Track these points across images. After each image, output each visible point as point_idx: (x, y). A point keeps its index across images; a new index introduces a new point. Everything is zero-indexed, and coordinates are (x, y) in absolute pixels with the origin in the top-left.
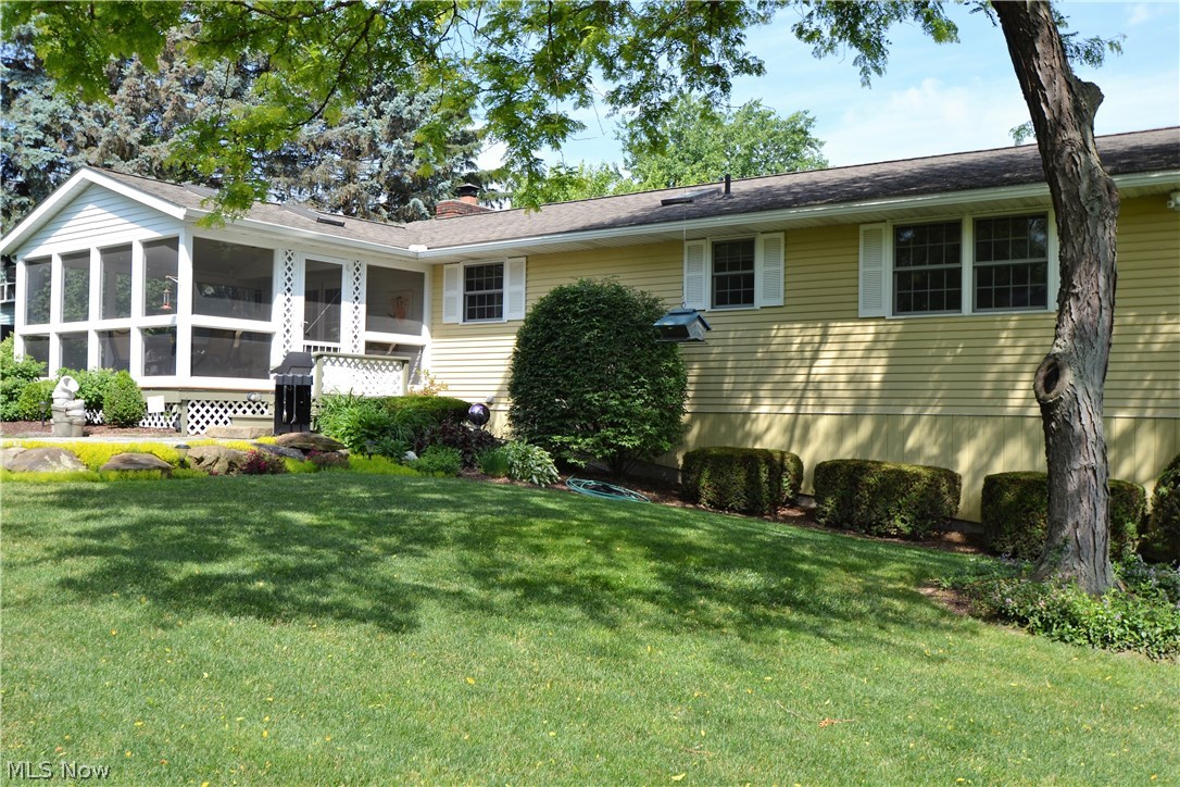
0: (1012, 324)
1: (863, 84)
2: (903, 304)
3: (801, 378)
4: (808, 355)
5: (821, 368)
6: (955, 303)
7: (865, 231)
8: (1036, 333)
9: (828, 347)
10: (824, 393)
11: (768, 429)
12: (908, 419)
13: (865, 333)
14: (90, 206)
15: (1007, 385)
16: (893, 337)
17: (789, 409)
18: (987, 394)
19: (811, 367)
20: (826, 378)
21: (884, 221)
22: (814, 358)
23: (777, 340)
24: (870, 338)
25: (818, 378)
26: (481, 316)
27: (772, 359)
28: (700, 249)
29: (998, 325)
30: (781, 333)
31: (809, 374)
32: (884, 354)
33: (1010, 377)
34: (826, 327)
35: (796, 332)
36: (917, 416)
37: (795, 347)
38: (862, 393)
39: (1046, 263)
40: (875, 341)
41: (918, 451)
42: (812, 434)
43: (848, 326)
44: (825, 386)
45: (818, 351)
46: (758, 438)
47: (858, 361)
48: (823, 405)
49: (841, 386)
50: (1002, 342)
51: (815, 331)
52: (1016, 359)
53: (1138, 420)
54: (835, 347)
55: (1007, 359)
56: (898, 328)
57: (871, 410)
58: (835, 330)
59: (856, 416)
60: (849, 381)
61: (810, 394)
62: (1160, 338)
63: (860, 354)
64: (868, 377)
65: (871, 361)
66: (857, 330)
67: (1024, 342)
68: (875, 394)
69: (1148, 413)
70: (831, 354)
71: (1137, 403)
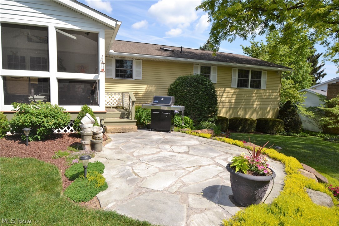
0: (255, 91)
2: (239, 85)
4: (221, 95)
5: (224, 98)
6: (248, 87)
8: (259, 93)
9: (225, 93)
10: (224, 103)
12: (239, 109)
15: (254, 102)
16: (237, 92)
18: (251, 104)
19: (222, 97)
20: (224, 100)
21: (236, 68)
22: (222, 96)
24: (233, 92)
25: (223, 100)
26: (122, 76)
29: (254, 91)
31: (221, 99)
32: (235, 95)
34: (225, 89)
35: (219, 89)
36: (240, 108)
38: (231, 103)
39: (261, 81)
40: (234, 93)
41: (240, 115)
43: (229, 89)
44: (224, 102)
45: (223, 94)
47: (231, 97)
48: (223, 106)
49: (227, 102)
50: (254, 94)
51: (223, 90)
52: (256, 97)
53: (270, 108)
54: (226, 93)
55: (254, 97)
56: (238, 90)
57: (232, 107)
58: (227, 90)
59: (230, 108)
60: (229, 101)
61: (221, 103)
62: (274, 95)
63: (231, 95)
64: (232, 100)
65: (233, 97)
66: (231, 90)
67: (257, 94)
68: (233, 103)
69: (272, 107)
70: (226, 95)
71: (270, 105)
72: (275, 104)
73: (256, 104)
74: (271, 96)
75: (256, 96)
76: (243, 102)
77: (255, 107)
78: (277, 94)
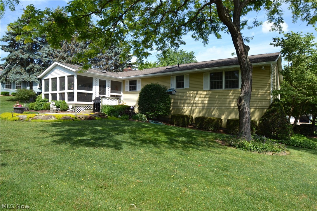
0: (232, 91)
1: (204, 46)
2: (212, 87)
3: (193, 101)
4: (194, 97)
5: (196, 99)
6: (222, 88)
7: (205, 74)
8: (236, 93)
9: (197, 96)
10: (197, 104)
11: (187, 111)
12: (212, 109)
13: (205, 93)
14: (57, 69)
15: (231, 102)
16: (210, 94)
17: (190, 107)
18: (227, 104)
19: (194, 99)
21: (208, 72)
22: (195, 98)
23: (188, 94)
24: (205, 94)
25: (196, 101)
26: (132, 90)
27: (187, 98)
28: (174, 77)
29: (229, 91)
30: (189, 93)
31: (194, 101)
32: (208, 97)
33: (232, 101)
34: (197, 92)
35: (192, 93)
36: (214, 109)
37: (191, 96)
38: (204, 104)
39: (238, 80)
40: (206, 94)
41: (214, 115)
42: (195, 112)
43: (201, 92)
44: (197, 103)
45: (196, 96)
46: (185, 113)
47: (203, 98)
48: (197, 106)
49: (200, 103)
50: (230, 94)
51: (195, 93)
52: (233, 98)
53: (256, 109)
54: (199, 95)
55: (231, 98)
56: (211, 92)
57: (205, 107)
58: (199, 93)
59: (203, 109)
60: (201, 102)
61: (194, 104)
62: (260, 94)
63: (204, 97)
64: (205, 101)
65: (206, 98)
66: (203, 92)
67: (234, 94)
68: (206, 104)
69: (258, 108)
70: (198, 97)
71: (255, 106)
72: (263, 104)
73: (234, 104)
74: (256, 95)
75: (233, 96)
76: (217, 103)
77: (232, 107)
78: (264, 92)
